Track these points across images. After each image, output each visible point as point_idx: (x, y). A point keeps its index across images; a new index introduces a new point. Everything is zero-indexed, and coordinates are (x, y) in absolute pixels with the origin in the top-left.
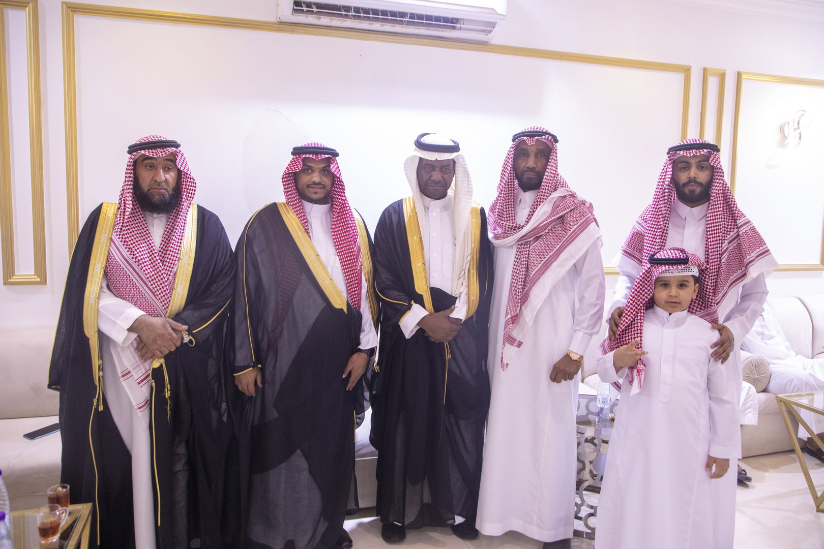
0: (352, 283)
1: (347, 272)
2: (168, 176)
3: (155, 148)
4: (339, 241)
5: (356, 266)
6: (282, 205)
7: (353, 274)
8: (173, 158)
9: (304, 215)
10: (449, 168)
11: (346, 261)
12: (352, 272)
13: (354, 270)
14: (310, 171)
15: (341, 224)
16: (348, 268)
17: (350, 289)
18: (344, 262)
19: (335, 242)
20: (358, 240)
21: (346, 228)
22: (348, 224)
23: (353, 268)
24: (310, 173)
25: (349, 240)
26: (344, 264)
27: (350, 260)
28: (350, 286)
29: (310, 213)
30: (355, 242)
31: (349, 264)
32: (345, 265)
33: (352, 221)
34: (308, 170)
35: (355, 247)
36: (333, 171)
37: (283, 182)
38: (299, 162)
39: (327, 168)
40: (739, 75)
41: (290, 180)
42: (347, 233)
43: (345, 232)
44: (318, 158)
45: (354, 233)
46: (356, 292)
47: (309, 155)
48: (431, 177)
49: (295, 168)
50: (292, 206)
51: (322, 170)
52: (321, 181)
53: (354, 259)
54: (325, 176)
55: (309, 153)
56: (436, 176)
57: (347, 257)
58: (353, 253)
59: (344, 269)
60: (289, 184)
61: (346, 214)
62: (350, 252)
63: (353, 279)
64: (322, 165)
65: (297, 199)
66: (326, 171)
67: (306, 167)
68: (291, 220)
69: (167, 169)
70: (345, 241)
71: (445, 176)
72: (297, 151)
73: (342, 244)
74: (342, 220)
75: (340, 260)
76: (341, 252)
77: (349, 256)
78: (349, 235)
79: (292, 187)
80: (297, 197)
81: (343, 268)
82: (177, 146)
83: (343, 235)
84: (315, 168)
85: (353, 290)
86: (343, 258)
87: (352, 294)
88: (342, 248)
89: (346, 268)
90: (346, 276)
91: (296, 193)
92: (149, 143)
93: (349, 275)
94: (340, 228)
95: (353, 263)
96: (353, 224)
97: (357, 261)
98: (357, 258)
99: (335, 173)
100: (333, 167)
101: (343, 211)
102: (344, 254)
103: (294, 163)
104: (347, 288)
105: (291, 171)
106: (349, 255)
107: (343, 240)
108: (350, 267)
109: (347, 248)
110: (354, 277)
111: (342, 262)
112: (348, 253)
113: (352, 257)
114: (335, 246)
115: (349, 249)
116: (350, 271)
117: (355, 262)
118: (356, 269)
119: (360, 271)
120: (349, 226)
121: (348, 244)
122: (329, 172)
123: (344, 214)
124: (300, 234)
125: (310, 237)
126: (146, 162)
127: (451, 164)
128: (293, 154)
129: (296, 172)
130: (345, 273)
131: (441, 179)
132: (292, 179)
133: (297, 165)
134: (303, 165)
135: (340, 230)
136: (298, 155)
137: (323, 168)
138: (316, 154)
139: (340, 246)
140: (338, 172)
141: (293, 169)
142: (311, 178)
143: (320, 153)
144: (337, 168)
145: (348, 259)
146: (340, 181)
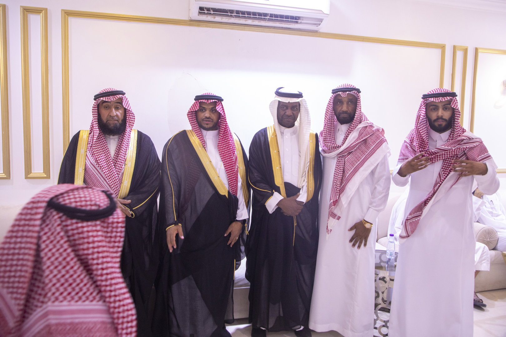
0: (232, 179)
1: (229, 172)
2: (117, 113)
3: (109, 96)
4: (223, 154)
5: (234, 168)
6: (189, 131)
7: (233, 173)
8: (120, 102)
9: (202, 137)
10: (296, 108)
11: (228, 166)
12: (232, 172)
13: (233, 171)
14: (204, 110)
15: (225, 143)
16: (229, 170)
17: (231, 183)
19: (221, 154)
20: (235, 152)
21: (228, 145)
22: (229, 143)
23: (232, 170)
24: (204, 112)
25: (230, 152)
26: (226, 167)
27: (230, 165)
28: (230, 181)
29: (206, 136)
30: (234, 154)
31: (230, 167)
32: (227, 168)
33: (231, 141)
34: (203, 110)
35: (234, 157)
36: (218, 110)
37: (188, 117)
38: (197, 105)
39: (214, 108)
40: (476, 49)
41: (193, 116)
42: (228, 148)
43: (227, 148)
44: (208, 102)
45: (233, 148)
46: (234, 185)
47: (203, 101)
48: (285, 113)
49: (195, 108)
50: (194, 131)
51: (211, 110)
52: (210, 116)
53: (233, 164)
54: (213, 113)
55: (203, 99)
56: (289, 112)
57: (229, 163)
58: (233, 161)
59: (227, 171)
60: (192, 118)
61: (228, 136)
62: (230, 160)
63: (233, 177)
64: (211, 107)
65: (198, 127)
66: (214, 111)
67: (202, 108)
68: (195, 140)
69: (117, 108)
70: (227, 153)
71: (294, 112)
72: (198, 98)
73: (226, 155)
74: (226, 141)
75: (224, 165)
76: (225, 160)
78: (229, 149)
79: (195, 120)
80: (198, 126)
82: (123, 94)
83: (226, 149)
84: (206, 108)
85: (233, 183)
86: (226, 164)
87: (232, 186)
88: (225, 157)
89: (228, 170)
90: (228, 175)
91: (197, 123)
92: (106, 93)
93: (230, 174)
94: (224, 145)
95: (232, 166)
96: (232, 142)
97: (235, 166)
98: (235, 164)
99: (219, 111)
100: (219, 108)
101: (226, 135)
102: (227, 161)
103: (194, 105)
104: (229, 182)
105: (192, 110)
106: (230, 161)
107: (226, 153)
108: (230, 169)
109: (229, 157)
110: (233, 175)
111: (225, 166)
112: (229, 161)
113: (232, 163)
114: (221, 157)
115: (230, 158)
116: (231, 172)
118: (235, 170)
119: (237, 171)
120: (230, 144)
121: (229, 155)
122: (216, 111)
123: (226, 137)
124: (200, 148)
125: (206, 150)
126: (105, 104)
127: (298, 105)
128: (195, 100)
129: (196, 111)
130: (227, 173)
131: (292, 114)
132: (194, 115)
133: (196, 107)
134: (200, 106)
135: (224, 147)
136: (198, 100)
137: (212, 108)
138: (208, 99)
139: (224, 157)
140: (221, 111)
141: (194, 109)
142: (204, 115)
143: (211, 99)
144: (221, 108)
145: (229, 164)
146: (223, 116)
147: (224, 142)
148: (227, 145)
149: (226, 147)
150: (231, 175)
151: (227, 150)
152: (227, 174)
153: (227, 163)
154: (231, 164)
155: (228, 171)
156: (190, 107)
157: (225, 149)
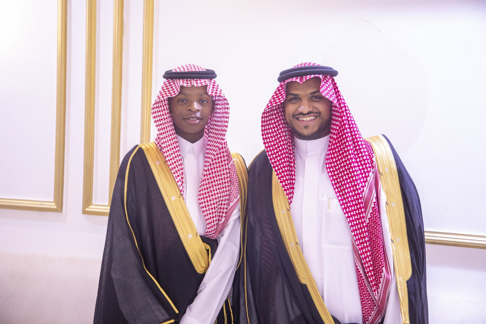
1: (353, 221)
4: (341, 182)
5: (364, 217)
14: (298, 99)
15: (344, 160)
16: (354, 215)
18: (348, 207)
24: (298, 102)
26: (348, 210)
27: (356, 205)
31: (355, 210)
32: (350, 212)
36: (324, 94)
38: (283, 91)
44: (303, 81)
47: (292, 79)
49: (279, 99)
51: (311, 97)
55: (292, 76)
59: (349, 217)
62: (356, 195)
64: (310, 89)
66: (317, 98)
67: (293, 96)
70: (349, 181)
74: (345, 154)
75: (341, 205)
77: (354, 200)
81: (346, 215)
83: (345, 173)
84: (301, 95)
89: (351, 216)
90: (352, 226)
93: (357, 225)
94: (342, 165)
97: (366, 207)
99: (327, 97)
100: (326, 89)
103: (278, 92)
105: (275, 104)
106: (355, 198)
107: (346, 179)
108: (357, 214)
109: (352, 189)
111: (345, 208)
114: (335, 189)
117: (362, 212)
118: (365, 221)
121: (353, 184)
122: (321, 98)
129: (281, 104)
130: (350, 221)
133: (282, 95)
134: (288, 94)
135: (340, 172)
136: (284, 82)
137: (312, 93)
138: (301, 75)
139: (342, 188)
140: (331, 96)
141: (278, 101)
142: (298, 107)
143: (306, 74)
144: (331, 90)
145: (354, 203)
146: (336, 107)
147: (342, 158)
148: (348, 162)
149: (347, 168)
150: (359, 226)
151: (348, 174)
152: (350, 224)
153: (349, 202)
154: (357, 202)
155: (351, 219)
156: (269, 97)
157: (343, 171)
